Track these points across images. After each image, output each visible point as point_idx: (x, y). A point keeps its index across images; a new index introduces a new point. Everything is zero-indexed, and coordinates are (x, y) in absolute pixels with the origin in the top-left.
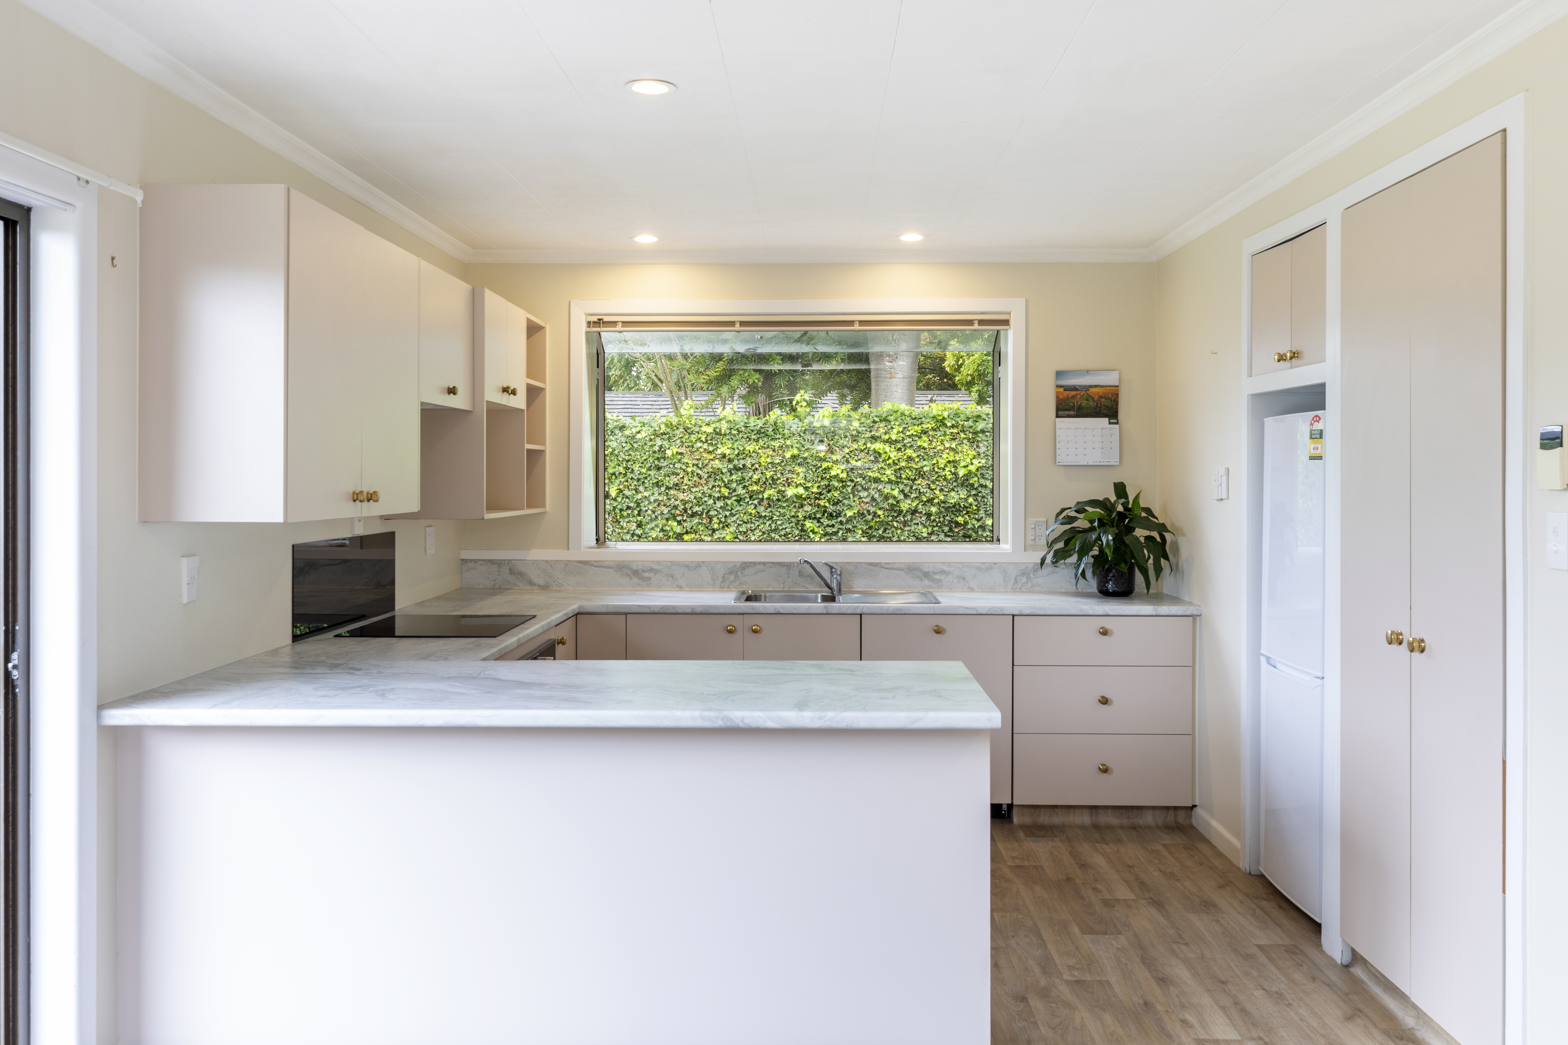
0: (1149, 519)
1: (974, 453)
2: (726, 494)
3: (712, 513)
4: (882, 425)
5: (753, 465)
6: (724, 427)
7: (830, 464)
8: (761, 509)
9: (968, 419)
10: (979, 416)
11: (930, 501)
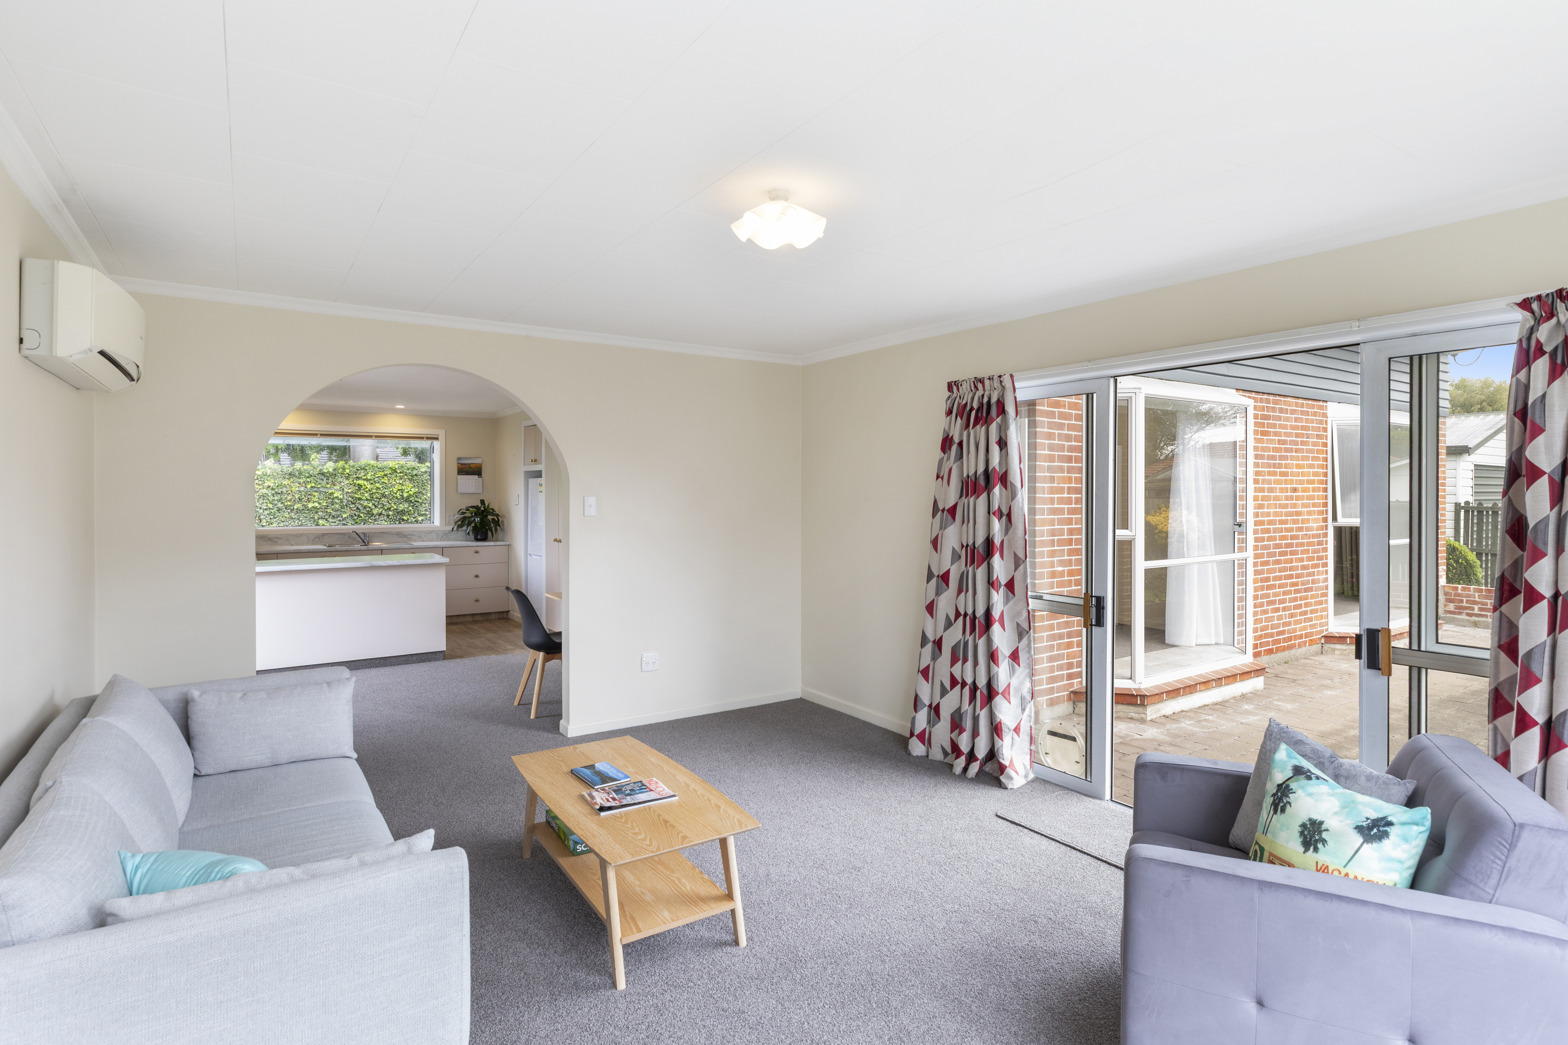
0: (493, 511)
1: (412, 486)
2: (271, 507)
3: (262, 517)
4: (363, 471)
5: (287, 491)
6: (269, 472)
7: (333, 491)
8: (292, 515)
9: (408, 469)
10: (414, 468)
11: (389, 509)
